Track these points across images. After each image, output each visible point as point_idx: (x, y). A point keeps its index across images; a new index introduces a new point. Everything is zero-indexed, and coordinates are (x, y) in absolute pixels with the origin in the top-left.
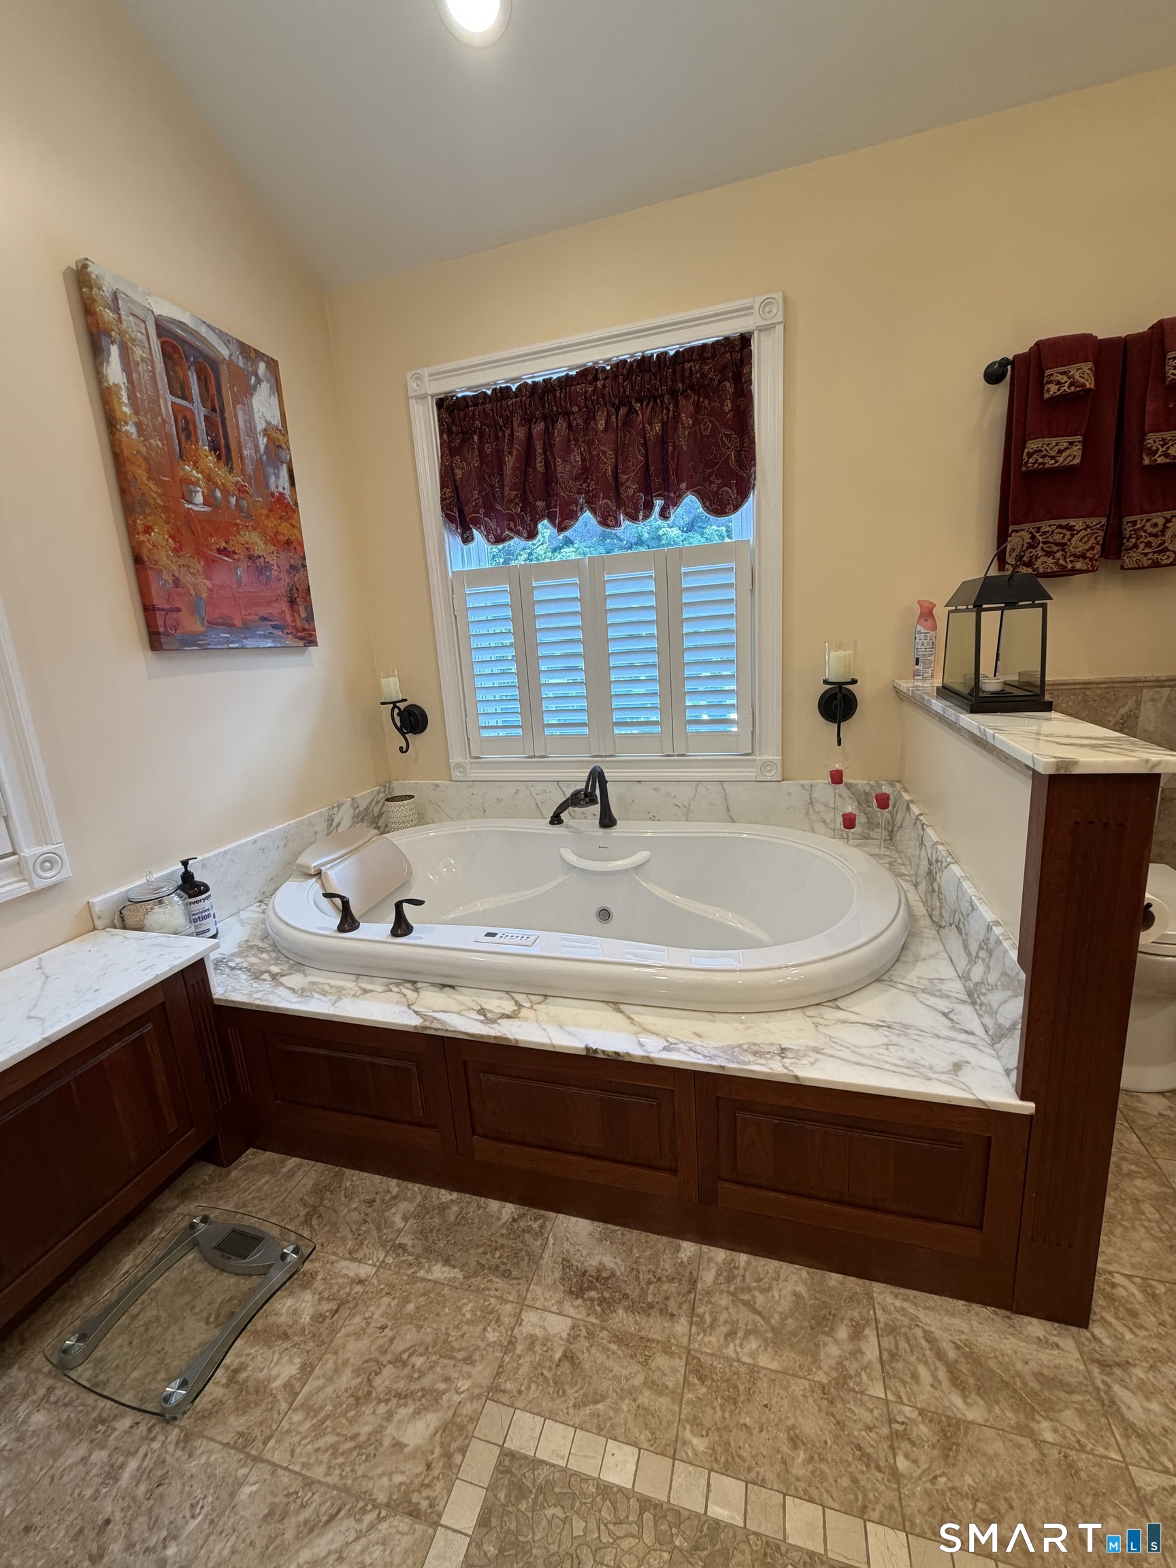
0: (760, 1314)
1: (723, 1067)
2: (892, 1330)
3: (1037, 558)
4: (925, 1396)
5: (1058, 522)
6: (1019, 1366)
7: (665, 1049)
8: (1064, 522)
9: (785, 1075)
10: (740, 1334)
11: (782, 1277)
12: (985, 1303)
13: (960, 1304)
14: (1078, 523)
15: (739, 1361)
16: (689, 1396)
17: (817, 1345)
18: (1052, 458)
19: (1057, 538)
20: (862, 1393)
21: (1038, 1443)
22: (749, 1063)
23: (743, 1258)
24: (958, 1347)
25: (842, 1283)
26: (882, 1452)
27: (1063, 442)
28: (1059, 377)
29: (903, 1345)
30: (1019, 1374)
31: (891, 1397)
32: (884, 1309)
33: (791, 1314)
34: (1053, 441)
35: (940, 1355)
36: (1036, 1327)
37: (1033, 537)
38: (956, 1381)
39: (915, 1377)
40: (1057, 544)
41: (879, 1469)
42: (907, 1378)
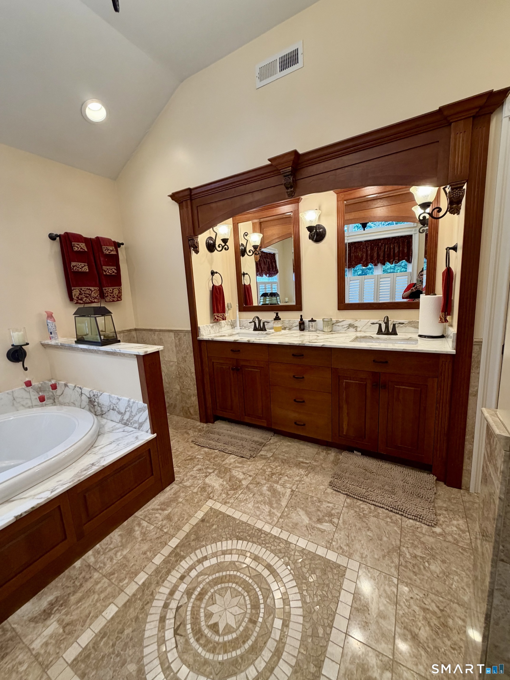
0: (115, 548)
1: (79, 480)
2: (146, 516)
3: (83, 298)
4: (160, 518)
5: (87, 288)
6: (170, 496)
7: (52, 492)
8: (88, 288)
9: (100, 468)
10: (114, 557)
11: (112, 537)
12: (157, 494)
13: (154, 499)
14: (92, 289)
15: (119, 560)
16: (113, 581)
17: (134, 536)
18: (81, 269)
19: (88, 292)
20: (150, 531)
21: (181, 503)
22: (86, 473)
23: (98, 546)
24: (159, 505)
25: (128, 522)
26: (161, 533)
27: (83, 264)
28: (77, 245)
29: (150, 516)
30: (171, 497)
31: (155, 525)
32: (141, 515)
33: (122, 539)
34: (80, 264)
35: (157, 510)
36: (168, 488)
37: (80, 291)
38: (163, 510)
39: (156, 517)
40: (88, 294)
41: (163, 536)
42: (155, 519)
